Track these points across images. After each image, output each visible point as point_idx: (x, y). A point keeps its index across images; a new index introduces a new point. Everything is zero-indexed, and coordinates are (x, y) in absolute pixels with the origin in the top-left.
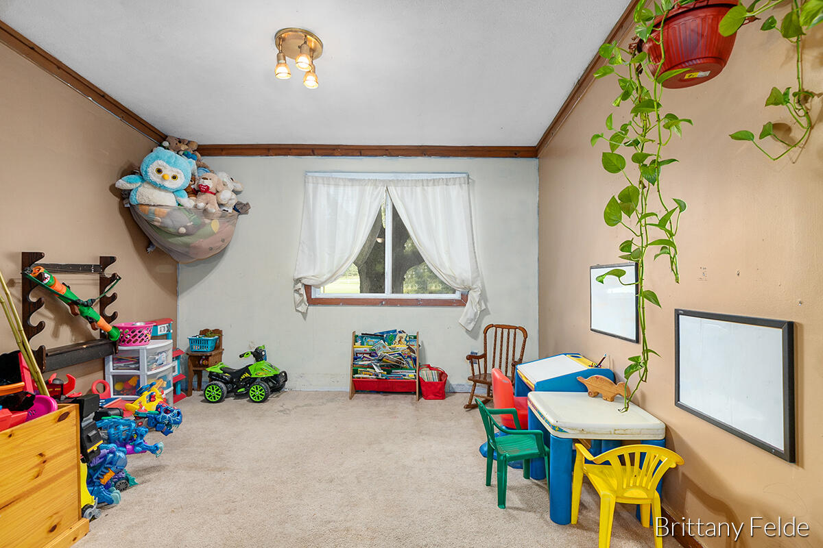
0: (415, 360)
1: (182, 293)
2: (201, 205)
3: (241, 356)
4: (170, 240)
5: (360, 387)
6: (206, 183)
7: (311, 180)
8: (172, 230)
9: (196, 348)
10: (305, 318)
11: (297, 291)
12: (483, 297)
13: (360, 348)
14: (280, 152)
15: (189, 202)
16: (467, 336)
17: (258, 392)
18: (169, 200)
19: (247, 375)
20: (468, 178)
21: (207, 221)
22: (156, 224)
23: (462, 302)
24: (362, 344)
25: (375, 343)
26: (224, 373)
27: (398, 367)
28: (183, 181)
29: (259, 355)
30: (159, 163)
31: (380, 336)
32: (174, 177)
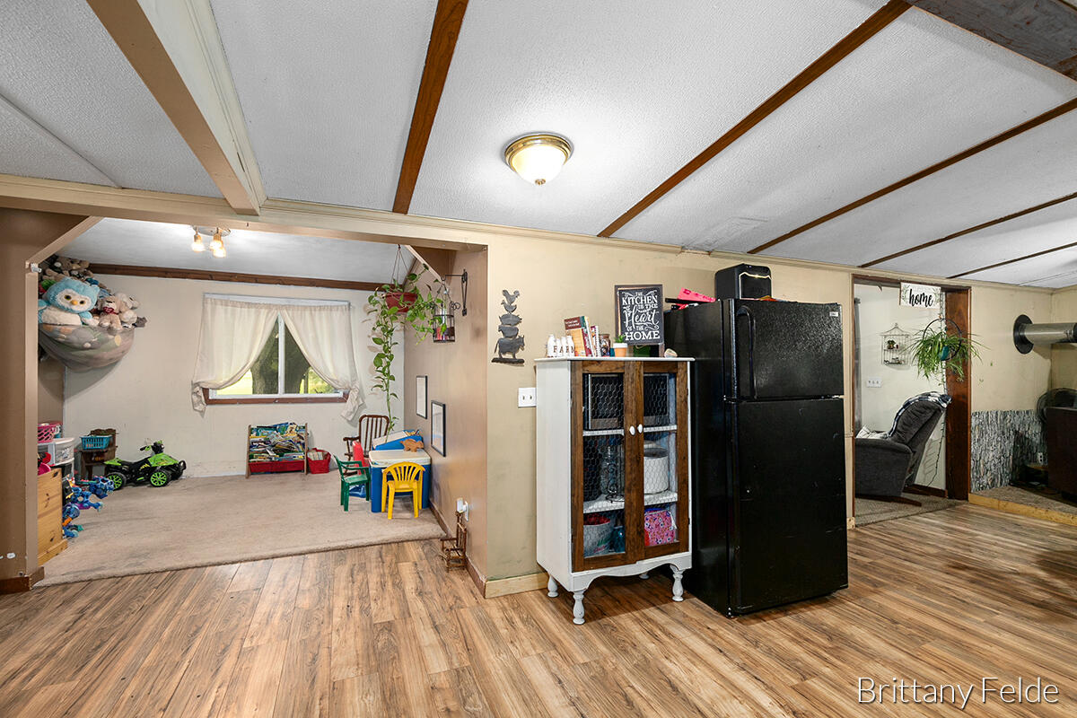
0: (303, 445)
1: (68, 397)
2: (107, 324)
3: (142, 449)
4: (73, 353)
5: (255, 469)
6: (111, 305)
7: (209, 301)
8: (76, 345)
9: (89, 446)
10: (203, 416)
11: (196, 393)
12: (361, 395)
13: (254, 438)
14: (178, 275)
15: (93, 321)
16: (349, 425)
17: (159, 478)
18: (75, 320)
19: (147, 465)
20: (349, 304)
21: (111, 337)
22: (60, 339)
23: (344, 399)
24: (257, 435)
25: (268, 434)
26: (123, 465)
27: (289, 451)
28: (90, 305)
29: (157, 449)
30: (69, 292)
31: (274, 428)
32: (82, 302)
